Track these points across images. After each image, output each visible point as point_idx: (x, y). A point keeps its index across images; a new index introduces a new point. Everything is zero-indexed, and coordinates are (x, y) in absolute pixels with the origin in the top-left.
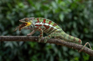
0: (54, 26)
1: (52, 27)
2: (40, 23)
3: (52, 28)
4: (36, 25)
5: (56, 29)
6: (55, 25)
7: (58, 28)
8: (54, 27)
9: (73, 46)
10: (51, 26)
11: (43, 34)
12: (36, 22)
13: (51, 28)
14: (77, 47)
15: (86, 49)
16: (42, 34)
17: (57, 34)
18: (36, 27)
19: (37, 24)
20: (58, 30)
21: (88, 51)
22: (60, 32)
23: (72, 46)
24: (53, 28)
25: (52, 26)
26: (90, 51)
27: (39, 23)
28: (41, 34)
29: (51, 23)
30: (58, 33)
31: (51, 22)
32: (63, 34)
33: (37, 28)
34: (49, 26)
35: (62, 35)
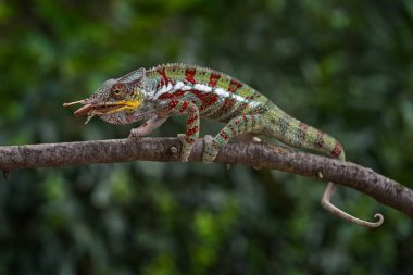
0: (234, 92)
1: (227, 99)
2: (173, 85)
3: (230, 102)
4: (164, 96)
5: (245, 105)
6: (235, 87)
7: (252, 98)
8: (234, 96)
9: (321, 170)
10: (221, 92)
11: (198, 120)
12: (158, 86)
13: (226, 103)
14: (338, 170)
15: (372, 177)
16: (197, 123)
17: (254, 122)
18: (164, 102)
19: (164, 90)
20: (253, 104)
21: (378, 183)
22: (261, 110)
23: (318, 166)
24: (234, 101)
25: (227, 94)
26: (386, 184)
27: (170, 84)
28: (191, 121)
29: (219, 82)
30: (257, 116)
31: (219, 77)
32: (277, 119)
33: (172, 105)
34: (217, 95)
35: (273, 121)
